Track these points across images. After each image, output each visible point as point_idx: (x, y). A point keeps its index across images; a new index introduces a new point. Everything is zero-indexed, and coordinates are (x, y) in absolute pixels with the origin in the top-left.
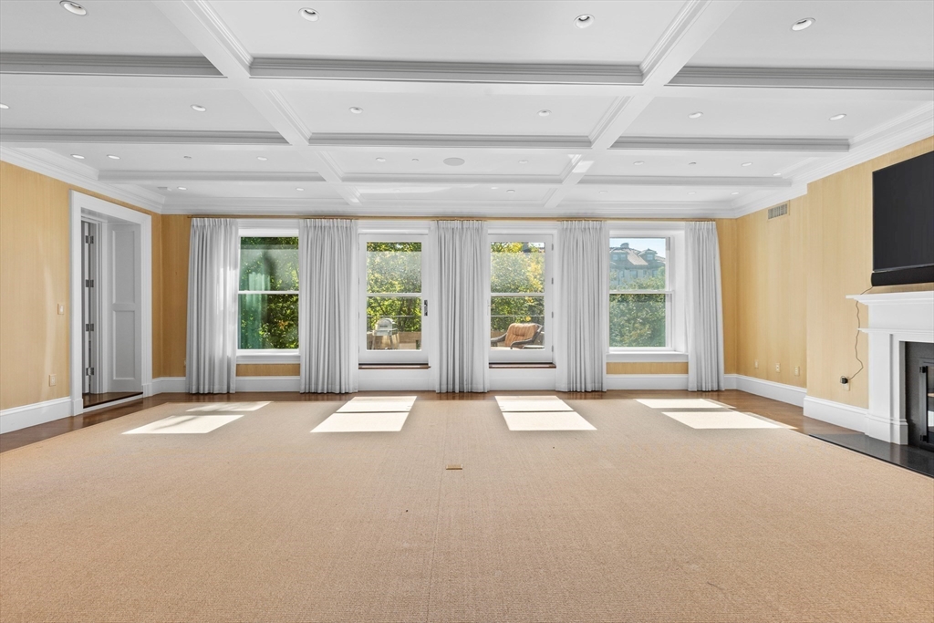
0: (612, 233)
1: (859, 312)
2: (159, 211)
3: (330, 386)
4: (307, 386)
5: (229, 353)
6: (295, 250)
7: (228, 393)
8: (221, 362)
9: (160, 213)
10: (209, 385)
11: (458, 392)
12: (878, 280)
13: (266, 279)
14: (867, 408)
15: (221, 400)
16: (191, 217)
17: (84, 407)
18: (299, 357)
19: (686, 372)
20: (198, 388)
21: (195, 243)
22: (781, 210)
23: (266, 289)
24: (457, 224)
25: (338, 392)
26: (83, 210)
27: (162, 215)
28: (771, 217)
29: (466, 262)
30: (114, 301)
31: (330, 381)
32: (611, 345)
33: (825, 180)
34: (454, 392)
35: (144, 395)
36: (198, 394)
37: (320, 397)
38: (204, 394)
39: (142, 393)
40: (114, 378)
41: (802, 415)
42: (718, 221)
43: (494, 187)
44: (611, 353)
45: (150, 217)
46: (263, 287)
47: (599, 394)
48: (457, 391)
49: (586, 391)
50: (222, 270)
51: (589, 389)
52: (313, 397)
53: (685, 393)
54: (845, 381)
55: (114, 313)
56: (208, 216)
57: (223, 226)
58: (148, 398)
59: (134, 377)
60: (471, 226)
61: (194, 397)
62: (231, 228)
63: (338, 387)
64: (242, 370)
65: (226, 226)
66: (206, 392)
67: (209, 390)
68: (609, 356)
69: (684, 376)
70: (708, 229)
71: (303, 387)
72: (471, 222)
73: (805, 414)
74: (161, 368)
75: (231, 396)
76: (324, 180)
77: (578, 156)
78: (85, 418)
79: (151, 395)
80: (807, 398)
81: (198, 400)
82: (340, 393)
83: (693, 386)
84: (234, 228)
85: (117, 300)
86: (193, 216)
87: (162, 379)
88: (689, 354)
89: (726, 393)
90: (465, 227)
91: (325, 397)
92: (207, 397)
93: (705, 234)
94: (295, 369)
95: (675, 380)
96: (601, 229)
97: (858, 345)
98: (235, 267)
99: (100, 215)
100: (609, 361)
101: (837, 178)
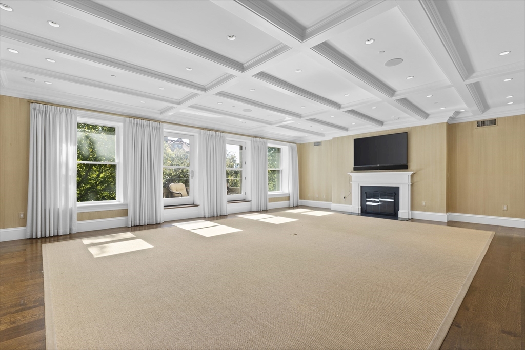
1: (350, 178)
3: (149, 220)
5: (71, 205)
6: (112, 136)
7: (70, 233)
8: (65, 211)
10: (55, 230)
12: (355, 169)
14: (351, 204)
16: (31, 102)
18: (115, 206)
19: (289, 200)
20: (44, 233)
22: (318, 144)
28: (315, 145)
31: (149, 218)
33: (338, 138)
36: (44, 238)
38: (49, 237)
43: (241, 120)
50: (64, 145)
54: (344, 198)
56: (48, 104)
57: (64, 113)
60: (220, 135)
62: (71, 115)
63: (155, 221)
64: (82, 216)
65: (66, 114)
66: (52, 235)
67: (54, 233)
68: (269, 195)
70: (295, 147)
71: (130, 223)
72: (220, 133)
75: (72, 236)
77: (290, 119)
80: (332, 204)
82: (156, 224)
83: (291, 205)
84: (73, 116)
86: (34, 101)
88: (290, 193)
92: (53, 240)
93: (294, 149)
97: (350, 187)
98: (75, 145)
101: (342, 138)
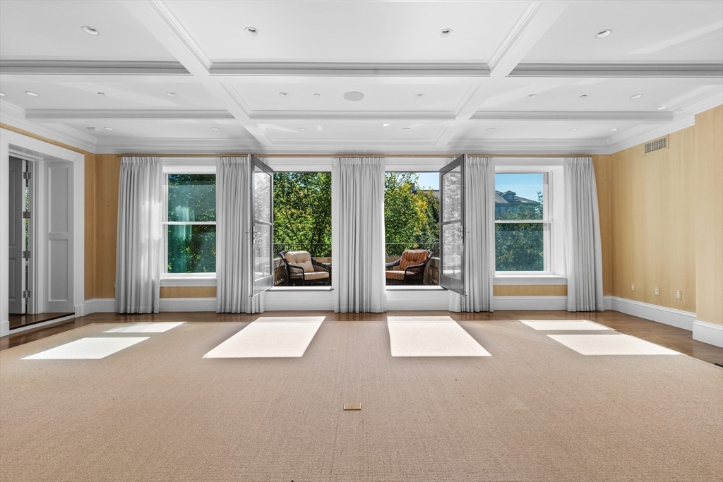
0: (498, 168)
2: (93, 151)
3: (243, 307)
4: (223, 307)
5: (153, 277)
6: (211, 186)
7: (153, 312)
8: (147, 284)
9: (94, 153)
10: (136, 305)
11: (357, 313)
13: (190, 212)
15: (146, 320)
16: (120, 156)
17: (10, 329)
18: (215, 281)
19: (566, 293)
20: (126, 309)
21: (124, 179)
22: (661, 144)
23: (191, 220)
24: (357, 161)
25: (249, 312)
26: (11, 147)
27: (96, 155)
28: (648, 151)
29: (365, 195)
30: (50, 231)
31: (243, 303)
32: (496, 270)
34: (354, 312)
35: (76, 316)
36: (125, 314)
37: (234, 317)
38: (131, 314)
39: (74, 313)
40: (50, 300)
41: (691, 338)
42: (594, 157)
44: (497, 276)
45: (83, 156)
46: (188, 218)
47: (486, 314)
48: (357, 311)
49: (474, 312)
50: (147, 203)
51: (478, 310)
52: (228, 317)
53: (564, 314)
55: (50, 241)
56: (136, 155)
57: (148, 164)
58: (80, 318)
59: (67, 298)
60: (370, 163)
61: (122, 317)
62: (156, 165)
63: (249, 308)
64: (165, 292)
65: (151, 164)
66: (133, 312)
67: (136, 310)
68: (495, 279)
69: (563, 298)
70: (585, 164)
71: (219, 308)
72: (370, 159)
73: (695, 337)
74: (94, 290)
75: (155, 316)
76: (234, 118)
78: (10, 340)
79: (83, 315)
80: (697, 322)
81: (126, 321)
82: (251, 314)
83: (571, 307)
84: (158, 165)
85: (52, 230)
86: (122, 155)
87: (95, 300)
88: (568, 277)
89: (605, 314)
90: (364, 163)
91: (239, 317)
92: (133, 317)
93: (582, 168)
94: (212, 292)
95: (555, 302)
96: (487, 164)
98: (160, 201)
99: (37, 154)
100: (495, 284)
